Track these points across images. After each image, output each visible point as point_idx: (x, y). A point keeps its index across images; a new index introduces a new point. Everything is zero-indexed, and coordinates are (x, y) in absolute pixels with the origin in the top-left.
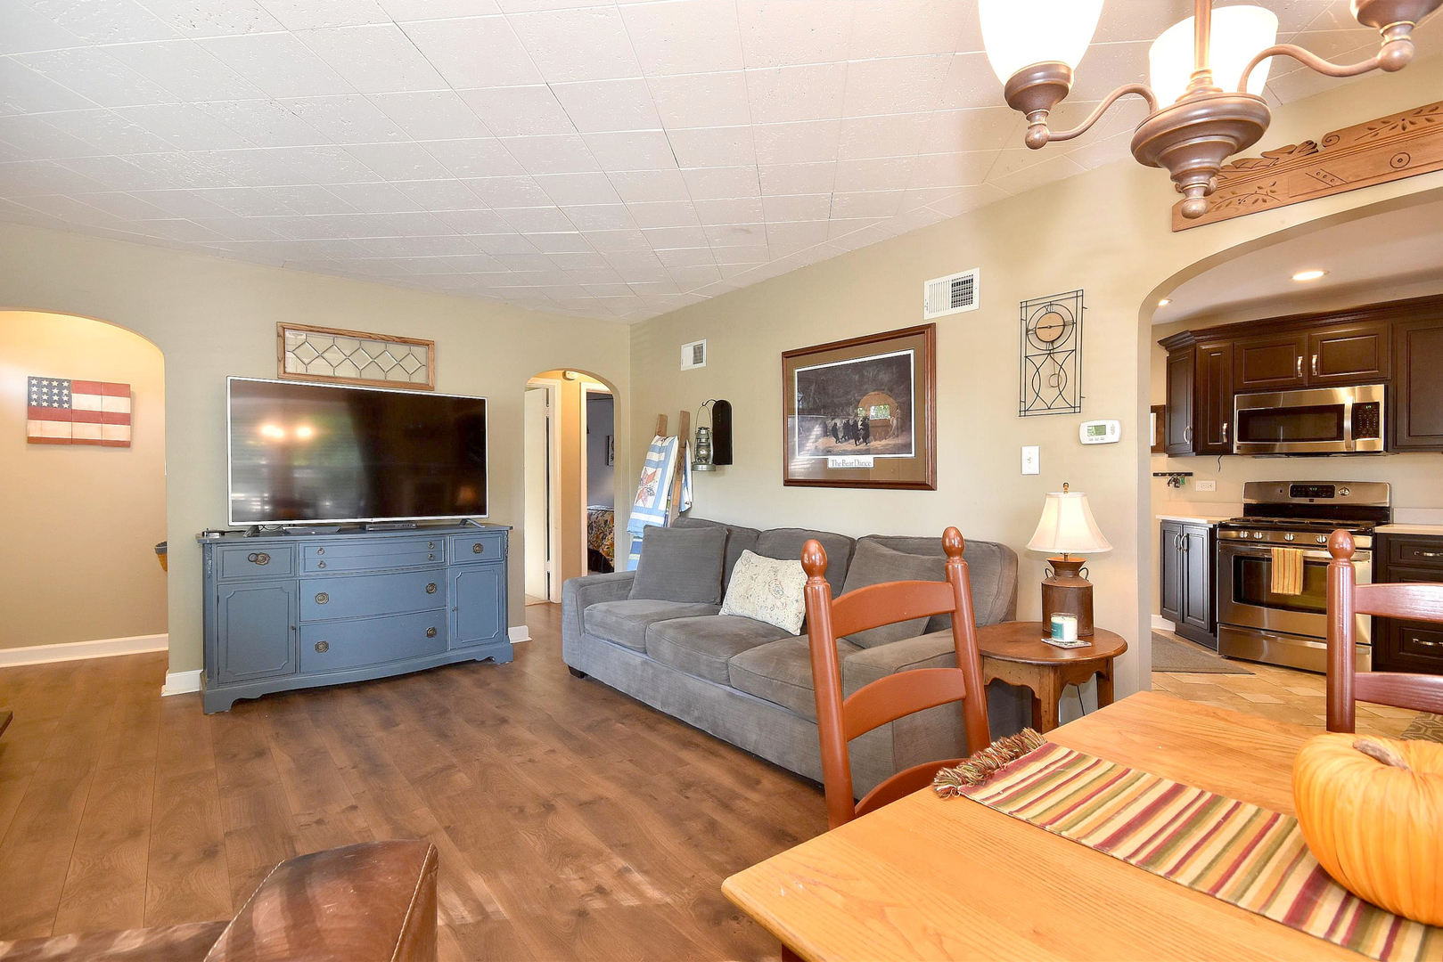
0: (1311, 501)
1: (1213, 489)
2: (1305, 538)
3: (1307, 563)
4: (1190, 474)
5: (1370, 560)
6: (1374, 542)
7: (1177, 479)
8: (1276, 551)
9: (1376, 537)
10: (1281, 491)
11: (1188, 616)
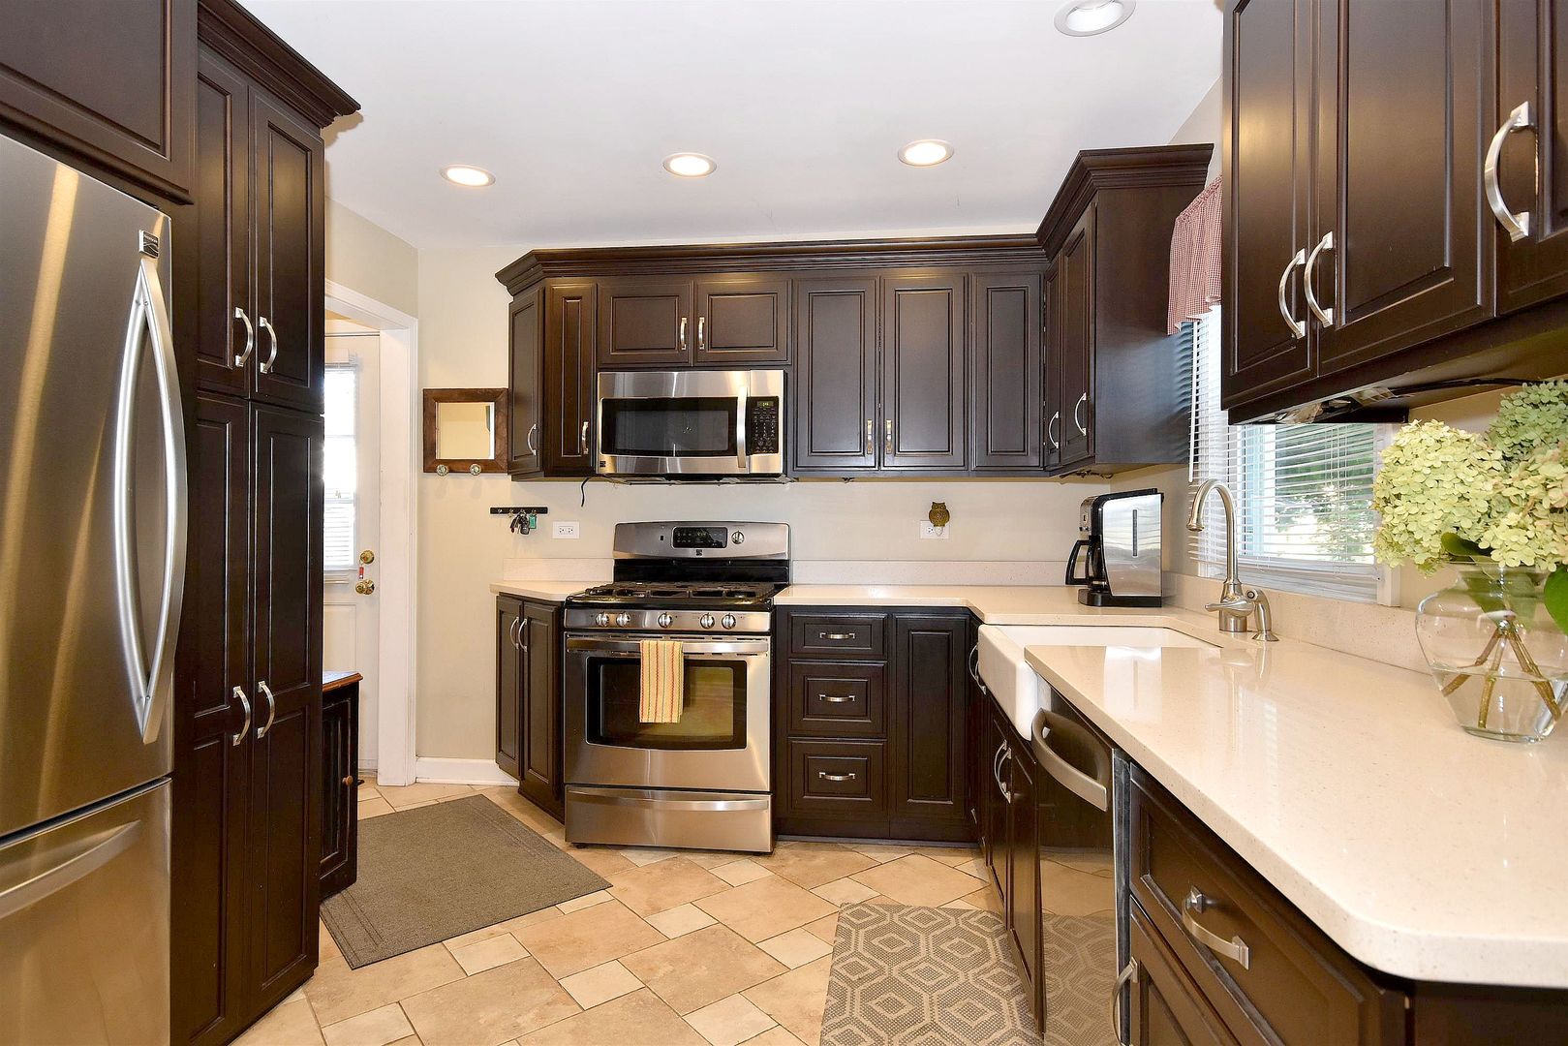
0: (699, 553)
1: (576, 535)
2: (691, 619)
3: (691, 665)
4: (544, 510)
5: (769, 652)
6: (773, 621)
7: (523, 519)
8: (647, 645)
9: (776, 612)
10: (662, 538)
11: (529, 767)
